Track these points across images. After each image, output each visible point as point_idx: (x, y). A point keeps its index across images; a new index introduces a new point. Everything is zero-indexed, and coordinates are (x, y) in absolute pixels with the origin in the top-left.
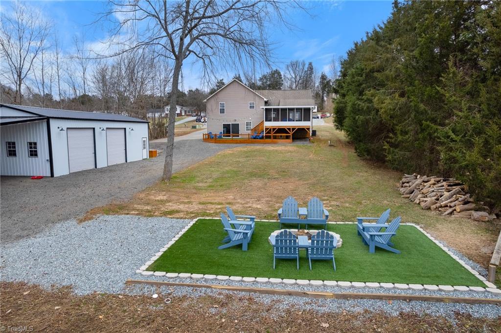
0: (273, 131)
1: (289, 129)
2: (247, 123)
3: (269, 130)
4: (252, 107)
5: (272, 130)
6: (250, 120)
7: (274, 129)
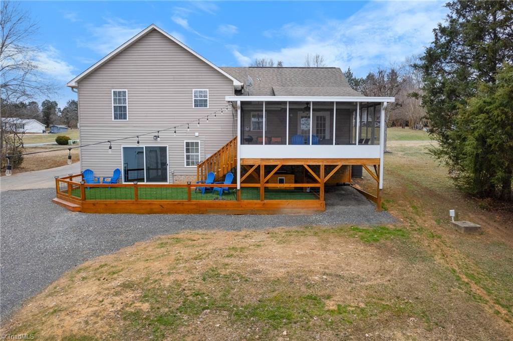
0: (267, 173)
1: (316, 168)
2: (188, 144)
3: (253, 172)
4: (201, 103)
5: (262, 172)
6: (195, 135)
7: (269, 169)
